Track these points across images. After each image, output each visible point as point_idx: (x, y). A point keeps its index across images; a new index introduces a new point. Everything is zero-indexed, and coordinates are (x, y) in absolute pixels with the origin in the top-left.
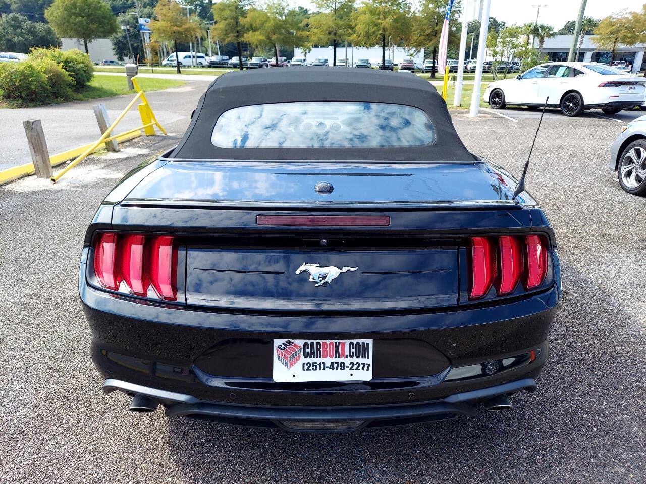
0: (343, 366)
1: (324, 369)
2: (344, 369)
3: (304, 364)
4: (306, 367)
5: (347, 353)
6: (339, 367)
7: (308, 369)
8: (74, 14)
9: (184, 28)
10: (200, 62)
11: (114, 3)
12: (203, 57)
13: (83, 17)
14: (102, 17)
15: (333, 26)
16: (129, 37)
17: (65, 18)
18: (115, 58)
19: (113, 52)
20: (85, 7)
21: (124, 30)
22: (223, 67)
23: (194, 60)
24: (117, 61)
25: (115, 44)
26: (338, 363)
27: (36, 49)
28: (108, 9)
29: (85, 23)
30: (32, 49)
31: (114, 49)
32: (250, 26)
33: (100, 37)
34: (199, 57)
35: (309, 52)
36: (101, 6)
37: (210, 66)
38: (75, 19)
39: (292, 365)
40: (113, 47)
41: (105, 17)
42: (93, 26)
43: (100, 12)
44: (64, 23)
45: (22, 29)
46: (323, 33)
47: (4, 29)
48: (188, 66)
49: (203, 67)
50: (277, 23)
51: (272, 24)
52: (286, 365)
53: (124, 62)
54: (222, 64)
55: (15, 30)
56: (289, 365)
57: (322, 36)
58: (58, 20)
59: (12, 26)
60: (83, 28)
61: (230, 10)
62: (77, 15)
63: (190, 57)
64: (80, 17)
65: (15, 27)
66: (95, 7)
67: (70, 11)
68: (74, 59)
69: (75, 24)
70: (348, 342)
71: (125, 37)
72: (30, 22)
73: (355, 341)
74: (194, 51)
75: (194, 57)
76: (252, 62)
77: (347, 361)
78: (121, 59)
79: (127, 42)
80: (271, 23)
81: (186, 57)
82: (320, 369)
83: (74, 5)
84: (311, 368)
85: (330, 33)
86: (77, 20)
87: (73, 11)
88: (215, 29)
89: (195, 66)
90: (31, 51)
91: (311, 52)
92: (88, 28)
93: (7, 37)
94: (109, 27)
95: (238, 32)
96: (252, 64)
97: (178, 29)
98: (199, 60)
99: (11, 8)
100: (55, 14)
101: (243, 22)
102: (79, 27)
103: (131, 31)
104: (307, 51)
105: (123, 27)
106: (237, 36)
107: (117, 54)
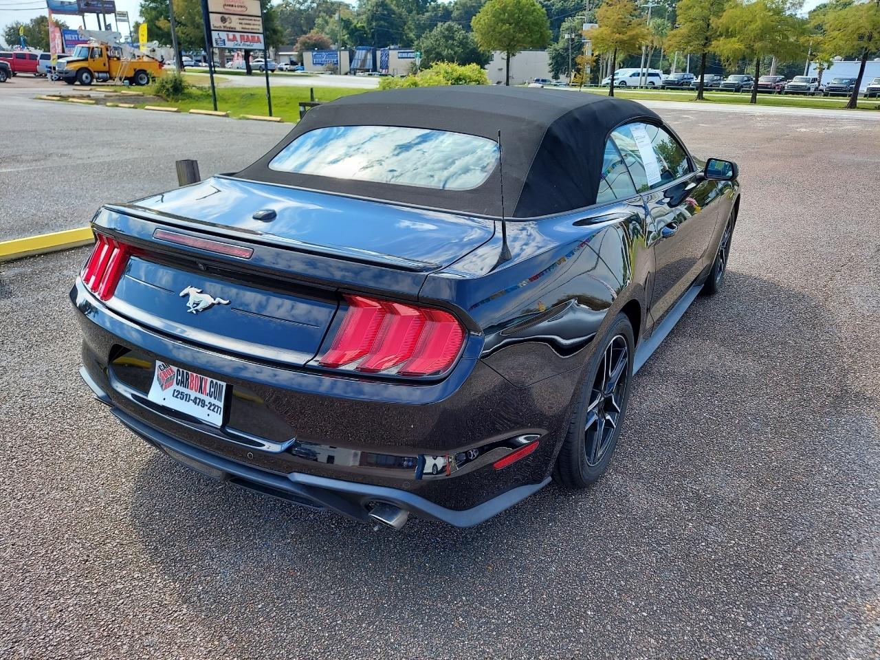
0: (203, 403)
1: (188, 401)
2: (203, 407)
3: (175, 390)
4: (176, 394)
5: (208, 391)
6: (200, 404)
7: (176, 397)
8: (502, 20)
9: (630, 36)
10: (650, 82)
11: (565, 4)
12: (657, 75)
13: (510, 24)
14: (533, 23)
15: (867, 25)
16: (572, 49)
17: (491, 26)
18: (549, 76)
19: (549, 68)
20: (516, 11)
21: (568, 39)
22: (682, 89)
23: (644, 78)
24: (551, 79)
25: (553, 58)
26: (200, 399)
27: (436, 64)
28: (543, 13)
29: (512, 31)
30: (433, 64)
31: (550, 65)
32: (725, 30)
33: (525, 49)
34: (650, 75)
35: (828, 68)
36: (535, 9)
37: (663, 88)
38: (502, 26)
39: (166, 388)
40: (550, 62)
41: (536, 24)
42: (520, 35)
43: (531, 17)
44: (489, 32)
45: (454, 40)
46: (845, 38)
47: (437, 40)
48: (635, 87)
49: (655, 88)
50: (767, 24)
51: (757, 26)
52: (162, 386)
53: (559, 81)
54: (682, 84)
55: (447, 41)
56: (164, 386)
57: (841, 43)
58: (484, 28)
59: (444, 37)
60: (509, 38)
61: (702, 7)
62: (504, 22)
63: (638, 75)
64: (508, 25)
65: (447, 38)
66: (527, 11)
67: (498, 17)
68: (469, 75)
69: (500, 33)
70: (209, 380)
71: (566, 49)
72: (463, 32)
73: (215, 381)
74: (645, 67)
75: (644, 75)
76: (727, 82)
77: (208, 399)
78: (556, 77)
79: (568, 55)
80: (757, 24)
81: (634, 75)
82: (186, 400)
83: (504, 10)
84: (179, 396)
85: (861, 37)
86: (504, 28)
87: (502, 17)
88: (675, 36)
89: (642, 87)
90: (432, 67)
91: (832, 67)
92: (514, 37)
93: (437, 50)
94: (539, 35)
95: (707, 39)
96: (727, 85)
97: (621, 36)
98: (650, 79)
99: (452, 15)
100: (482, 22)
101: (716, 23)
102: (505, 37)
103: (576, 41)
104: (826, 65)
105: (567, 36)
106: (705, 45)
107: (553, 70)
